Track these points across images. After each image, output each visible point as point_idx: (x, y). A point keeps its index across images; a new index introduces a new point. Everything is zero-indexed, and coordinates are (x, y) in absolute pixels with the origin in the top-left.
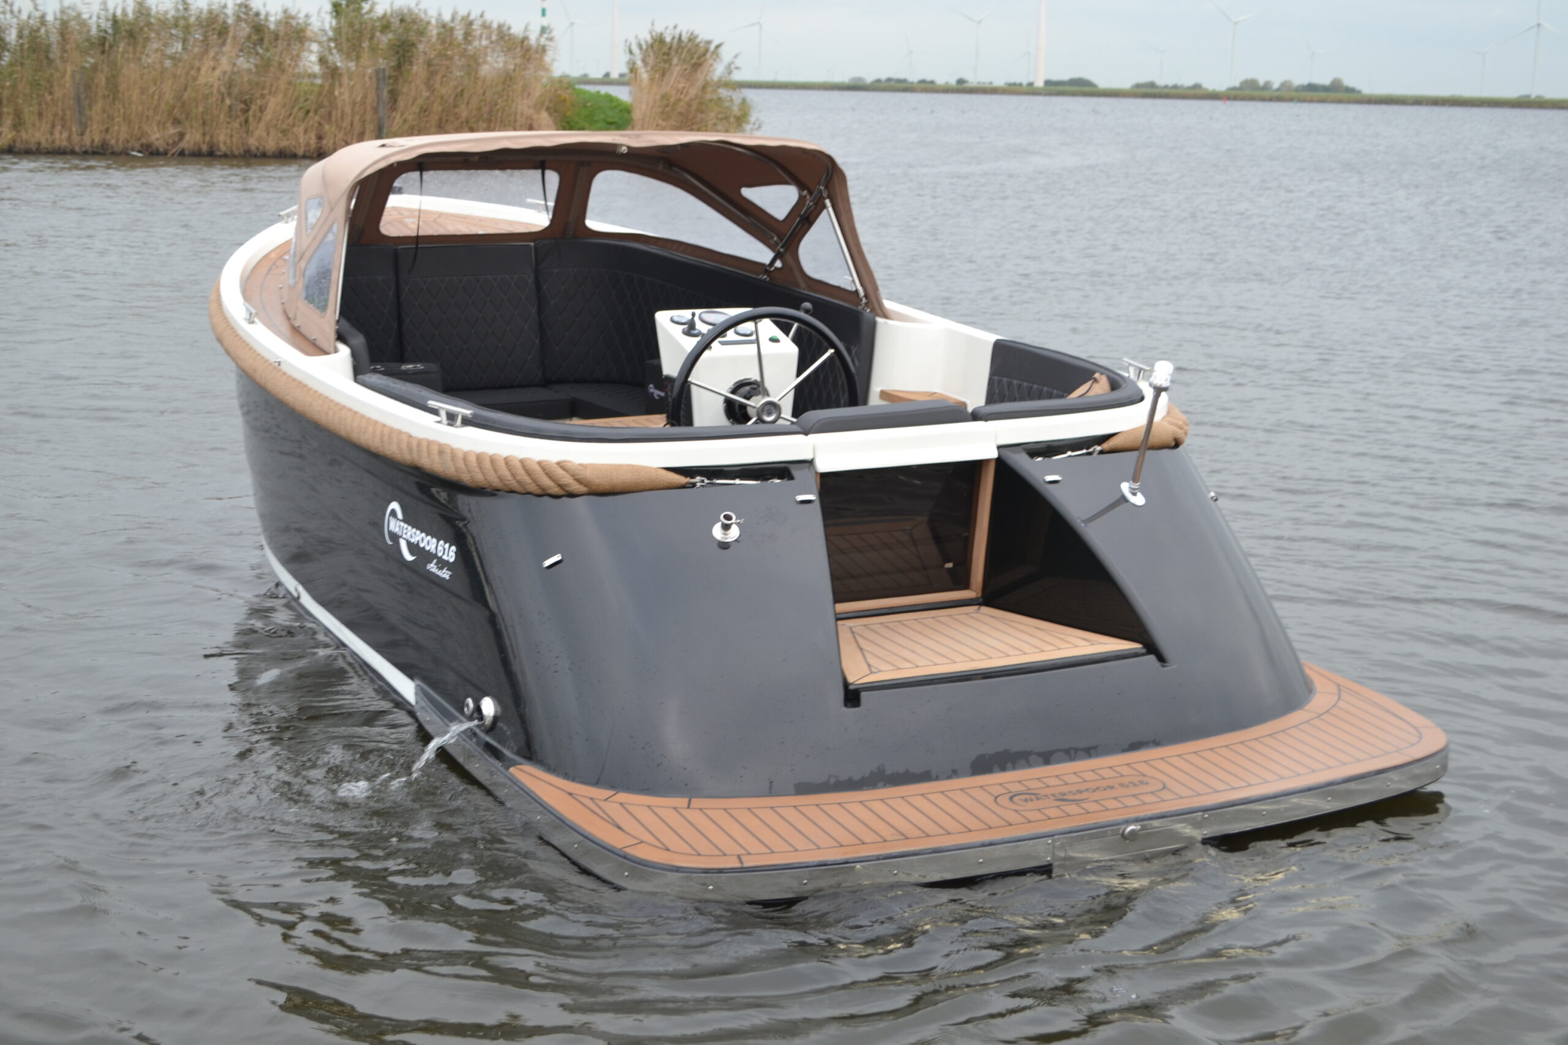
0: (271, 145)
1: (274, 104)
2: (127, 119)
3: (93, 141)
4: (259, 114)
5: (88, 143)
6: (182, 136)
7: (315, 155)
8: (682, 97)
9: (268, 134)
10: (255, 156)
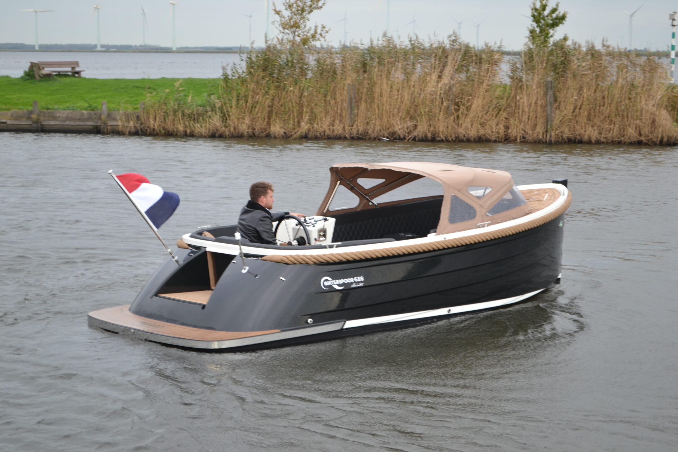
0: (473, 133)
1: (477, 104)
2: (381, 117)
3: (358, 131)
4: (465, 112)
5: (355, 132)
6: (415, 127)
7: (503, 140)
9: (472, 126)
10: (462, 141)
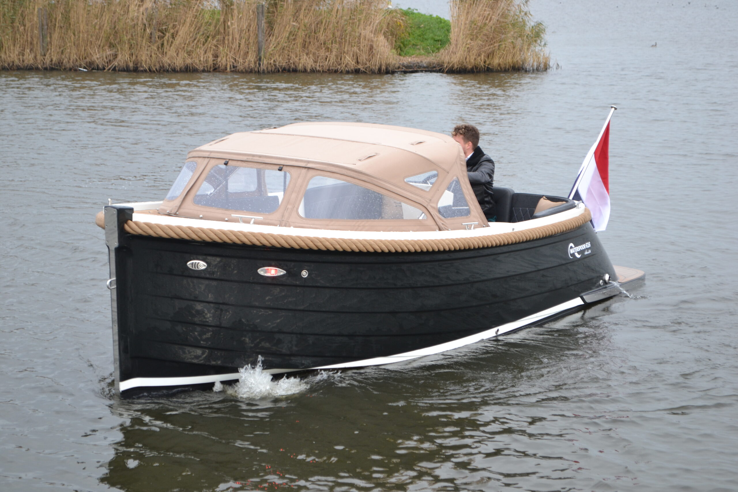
0: (179, 63)
1: (183, 31)
2: (77, 46)
3: (52, 61)
4: (171, 39)
5: (48, 62)
6: (115, 56)
7: (211, 70)
8: (487, 21)
9: (177, 54)
10: (168, 71)
